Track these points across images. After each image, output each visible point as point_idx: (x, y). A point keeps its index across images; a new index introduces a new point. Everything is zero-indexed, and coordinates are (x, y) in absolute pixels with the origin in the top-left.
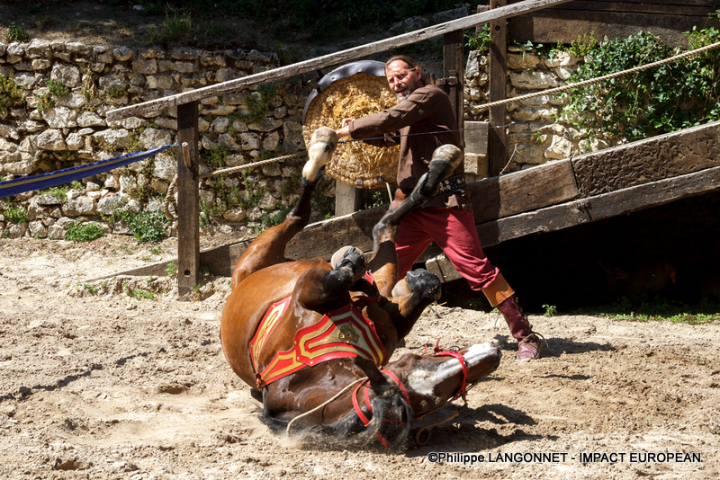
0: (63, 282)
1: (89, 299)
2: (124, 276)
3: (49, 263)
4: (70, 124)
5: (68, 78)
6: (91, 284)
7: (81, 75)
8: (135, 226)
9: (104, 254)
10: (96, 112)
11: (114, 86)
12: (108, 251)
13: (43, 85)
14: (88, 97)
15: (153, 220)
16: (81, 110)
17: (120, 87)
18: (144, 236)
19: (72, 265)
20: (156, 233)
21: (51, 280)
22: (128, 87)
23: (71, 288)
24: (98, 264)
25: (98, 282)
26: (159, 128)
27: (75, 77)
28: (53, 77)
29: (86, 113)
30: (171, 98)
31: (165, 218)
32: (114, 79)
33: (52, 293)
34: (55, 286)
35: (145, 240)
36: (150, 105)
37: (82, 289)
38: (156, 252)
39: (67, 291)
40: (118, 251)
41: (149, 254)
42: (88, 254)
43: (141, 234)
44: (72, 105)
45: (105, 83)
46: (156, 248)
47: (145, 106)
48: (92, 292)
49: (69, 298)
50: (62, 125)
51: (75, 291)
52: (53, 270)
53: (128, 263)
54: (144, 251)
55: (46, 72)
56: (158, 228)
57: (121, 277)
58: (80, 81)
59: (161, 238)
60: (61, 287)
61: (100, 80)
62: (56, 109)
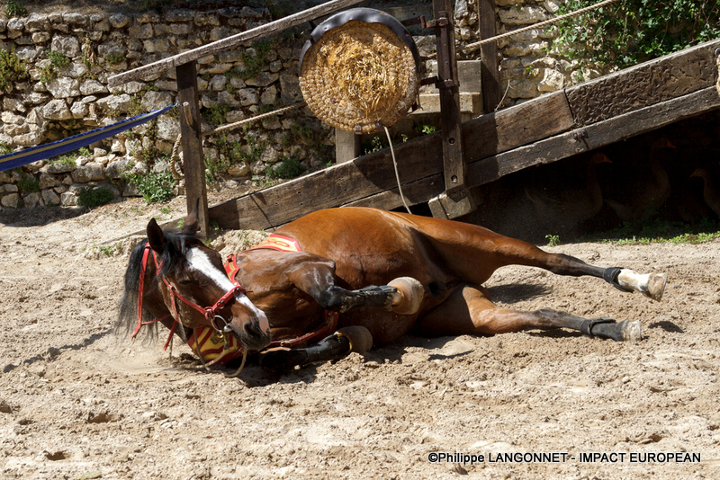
0: (79, 246)
1: (106, 260)
2: (137, 236)
3: (64, 229)
4: (74, 93)
5: (68, 49)
6: (106, 246)
7: (80, 45)
8: (143, 188)
9: (116, 216)
10: (97, 80)
11: (113, 53)
12: (120, 213)
13: (45, 57)
14: (89, 65)
15: (161, 180)
16: (82, 79)
17: (119, 53)
18: (153, 197)
19: (86, 229)
20: (165, 193)
21: (67, 245)
22: (126, 53)
23: (87, 251)
24: (111, 226)
25: (112, 244)
26: (160, 91)
27: (75, 47)
28: (54, 48)
29: (88, 81)
30: (169, 59)
31: (171, 178)
32: (112, 46)
33: (69, 257)
34: (71, 251)
35: (154, 201)
36: (150, 68)
37: (98, 251)
38: (166, 211)
39: (83, 255)
40: (129, 213)
41: (160, 213)
42: (101, 217)
43: (150, 195)
44: (74, 74)
45: (103, 51)
46: (165, 207)
47: (144, 70)
48: (108, 254)
49: (86, 260)
50: (65, 95)
51: (91, 254)
52: (68, 236)
53: (140, 223)
54: (154, 211)
55: (47, 44)
56: (166, 188)
57: (134, 237)
58: (80, 51)
59: (169, 197)
60: (78, 251)
61: (99, 48)
62: (59, 80)
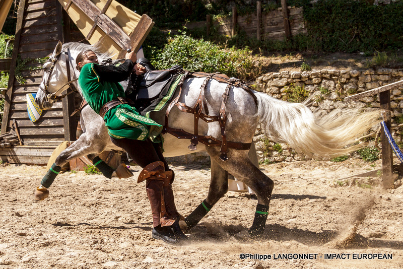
0: (328, 180)
1: (340, 188)
2: (356, 177)
3: (323, 172)
4: (331, 107)
5: (330, 86)
6: (340, 181)
7: (335, 84)
8: (363, 154)
9: (348, 167)
10: (343, 101)
11: (351, 89)
12: (350, 166)
13: (318, 90)
14: (339, 94)
15: (372, 151)
16: (336, 100)
17: (354, 89)
18: (367, 159)
19: (333, 173)
20: (374, 157)
21: (323, 180)
22: (358, 89)
23: (331, 183)
24: (345, 172)
25: (343, 180)
26: (373, 107)
27: (332, 85)
28: (322, 86)
29: (338, 102)
30: (376, 89)
31: (377, 150)
32: (350, 85)
33: (322, 185)
34: (324, 183)
35: (368, 161)
36: (366, 93)
37: (336, 183)
38: (373, 166)
39: (329, 185)
40: (355, 166)
41: (370, 167)
42: (341, 167)
43: (366, 158)
44: (332, 98)
45: (346, 88)
46: (373, 164)
47: (363, 94)
48: (341, 185)
49: (330, 188)
50: (327, 108)
51: (332, 185)
52: (324, 175)
53: (360, 171)
54: (367, 166)
55: (319, 84)
56: (374, 155)
57: (354, 177)
58: (335, 87)
59: (376, 159)
60: (327, 183)
61: (345, 86)
62: (324, 101)
